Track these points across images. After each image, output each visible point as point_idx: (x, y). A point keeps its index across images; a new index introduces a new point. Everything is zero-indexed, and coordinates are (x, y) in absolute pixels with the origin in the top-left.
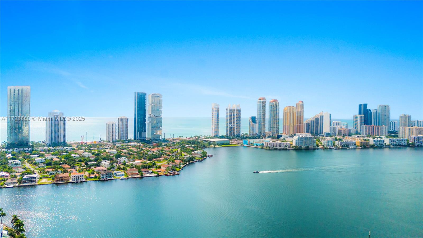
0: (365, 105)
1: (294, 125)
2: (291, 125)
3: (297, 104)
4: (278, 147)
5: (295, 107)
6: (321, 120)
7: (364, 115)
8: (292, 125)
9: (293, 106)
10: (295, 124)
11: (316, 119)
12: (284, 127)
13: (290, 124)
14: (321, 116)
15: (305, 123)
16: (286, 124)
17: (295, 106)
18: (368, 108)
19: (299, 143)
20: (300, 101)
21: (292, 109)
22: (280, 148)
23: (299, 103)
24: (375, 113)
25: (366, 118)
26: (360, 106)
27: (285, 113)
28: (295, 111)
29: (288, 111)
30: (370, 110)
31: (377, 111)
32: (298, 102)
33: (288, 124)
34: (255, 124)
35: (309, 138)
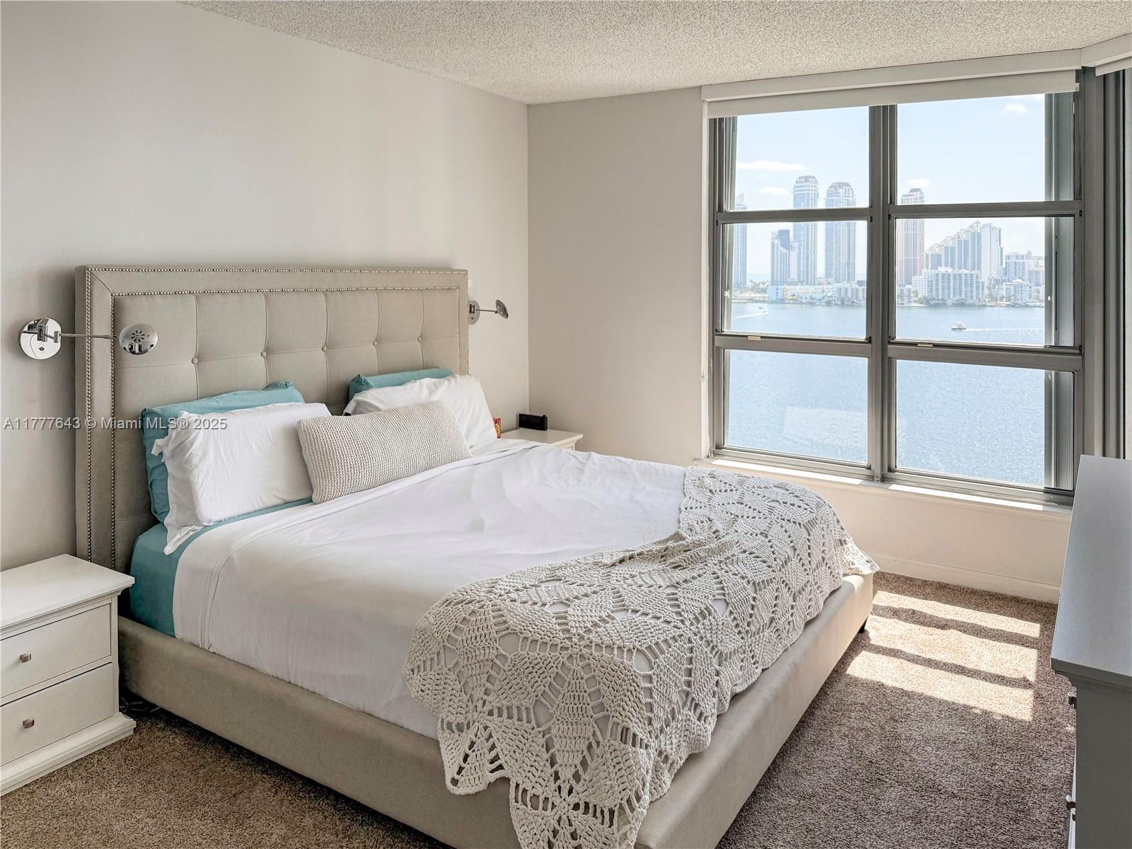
6: (973, 245)
10: (901, 256)
11: (960, 242)
14: (973, 234)
15: (927, 255)
19: (937, 291)
23: (913, 195)
34: (788, 252)
35: (966, 275)
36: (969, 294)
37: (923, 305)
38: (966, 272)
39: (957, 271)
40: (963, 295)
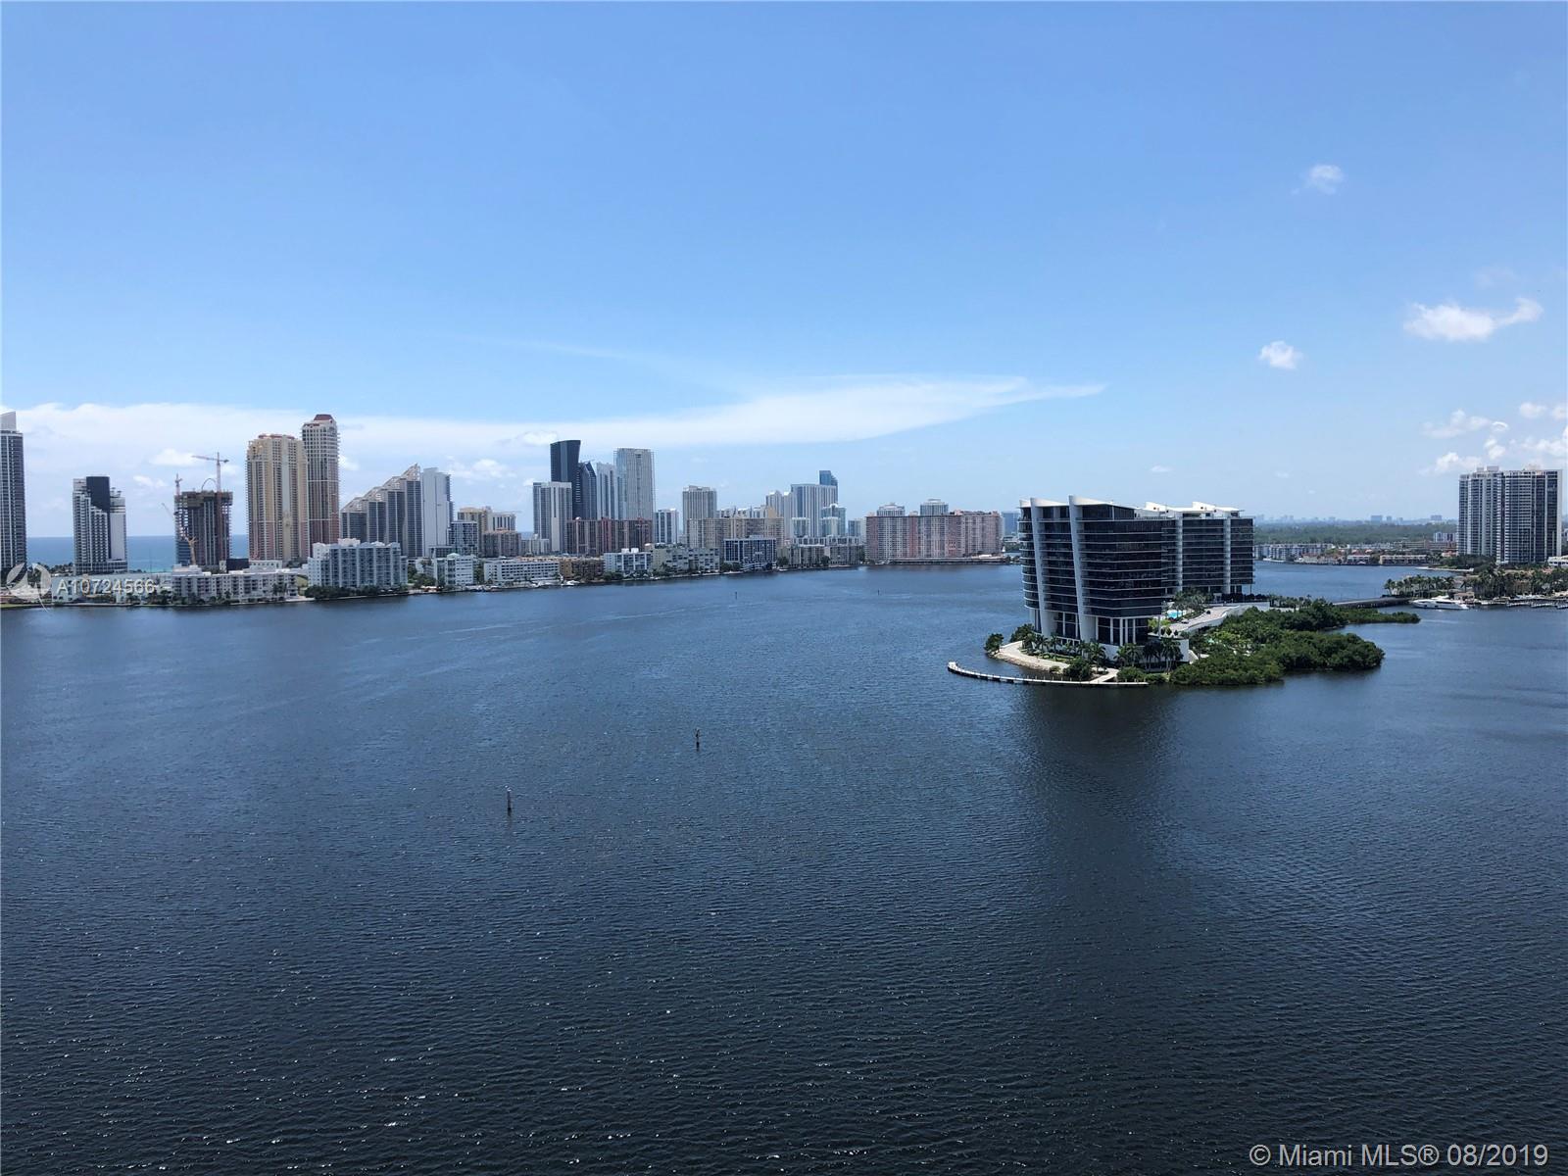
0: (574, 446)
1: (300, 520)
2: (285, 521)
3: (306, 428)
4: (241, 597)
5: (301, 439)
6: (411, 499)
7: (570, 484)
8: (288, 520)
9: (290, 438)
10: (304, 517)
11: (391, 495)
12: (256, 528)
13: (281, 518)
14: (410, 484)
15: (344, 515)
16: (260, 514)
17: (298, 436)
18: (582, 459)
19: (336, 576)
20: (318, 417)
21: (285, 447)
22: (249, 600)
23: (318, 425)
24: (606, 477)
25: (578, 501)
27: (254, 465)
28: (302, 457)
29: (270, 458)
30: (589, 466)
31: (611, 472)
32: (310, 419)
33: (269, 517)
34: (106, 514)
35: (379, 549)
36: (384, 579)
37: (312, 599)
38: (378, 544)
39: (367, 545)
40: (375, 577)
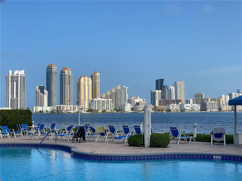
0: (162, 80)
2: (86, 98)
7: (161, 91)
10: (91, 98)
11: (113, 92)
21: (86, 80)
24: (171, 89)
25: (163, 95)
26: (157, 81)
29: (83, 82)
30: (166, 86)
32: (93, 73)
33: (82, 98)
34: (43, 95)
39: (103, 99)
